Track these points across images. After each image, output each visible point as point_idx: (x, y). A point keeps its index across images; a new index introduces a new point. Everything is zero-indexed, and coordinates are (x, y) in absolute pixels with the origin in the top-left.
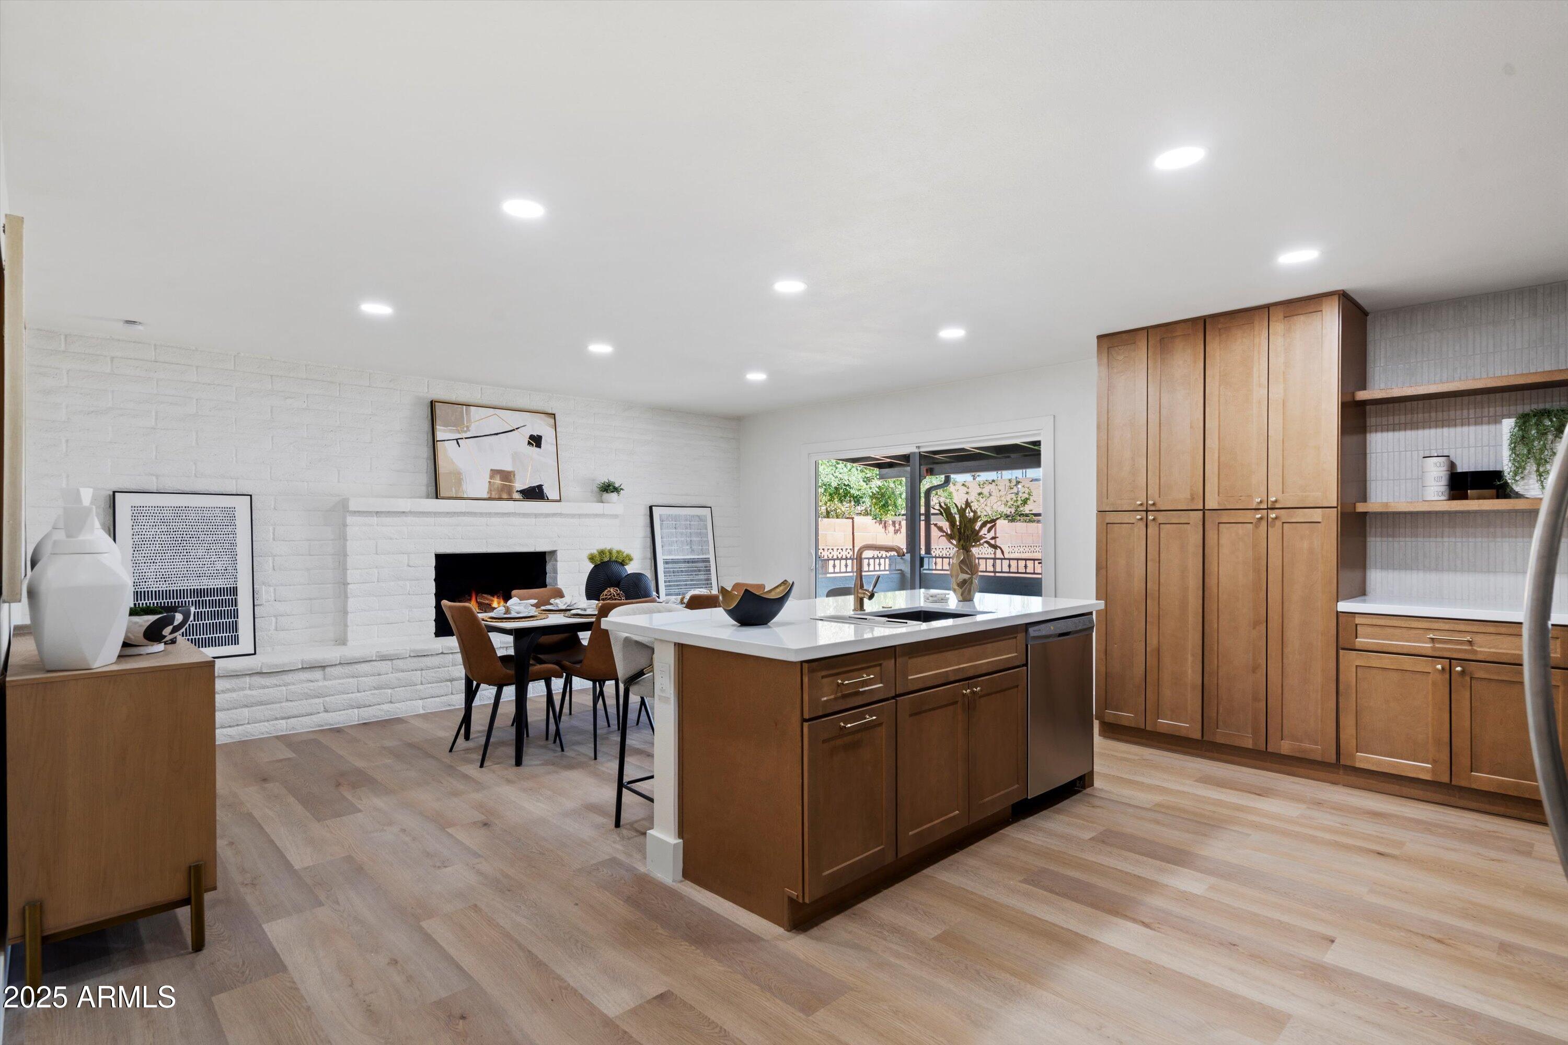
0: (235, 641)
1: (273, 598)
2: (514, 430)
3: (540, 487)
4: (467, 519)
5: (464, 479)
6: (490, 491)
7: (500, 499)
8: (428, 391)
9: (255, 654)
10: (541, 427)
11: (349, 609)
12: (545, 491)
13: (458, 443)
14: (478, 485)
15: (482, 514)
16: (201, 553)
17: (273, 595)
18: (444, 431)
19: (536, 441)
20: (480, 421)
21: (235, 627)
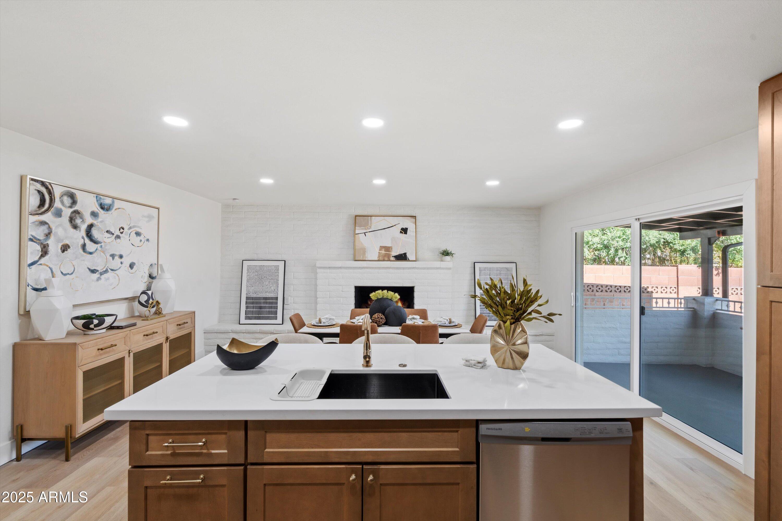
0: (276, 318)
1: (293, 302)
2: (393, 226)
3: (405, 254)
4: (368, 270)
5: (367, 251)
6: (379, 257)
7: (384, 260)
8: (355, 212)
9: (282, 324)
10: (408, 224)
11: (318, 309)
12: (408, 256)
13: (365, 235)
14: (373, 253)
15: (376, 268)
16: (267, 283)
17: (293, 301)
18: (359, 229)
19: (404, 231)
20: (376, 223)
21: (276, 313)
